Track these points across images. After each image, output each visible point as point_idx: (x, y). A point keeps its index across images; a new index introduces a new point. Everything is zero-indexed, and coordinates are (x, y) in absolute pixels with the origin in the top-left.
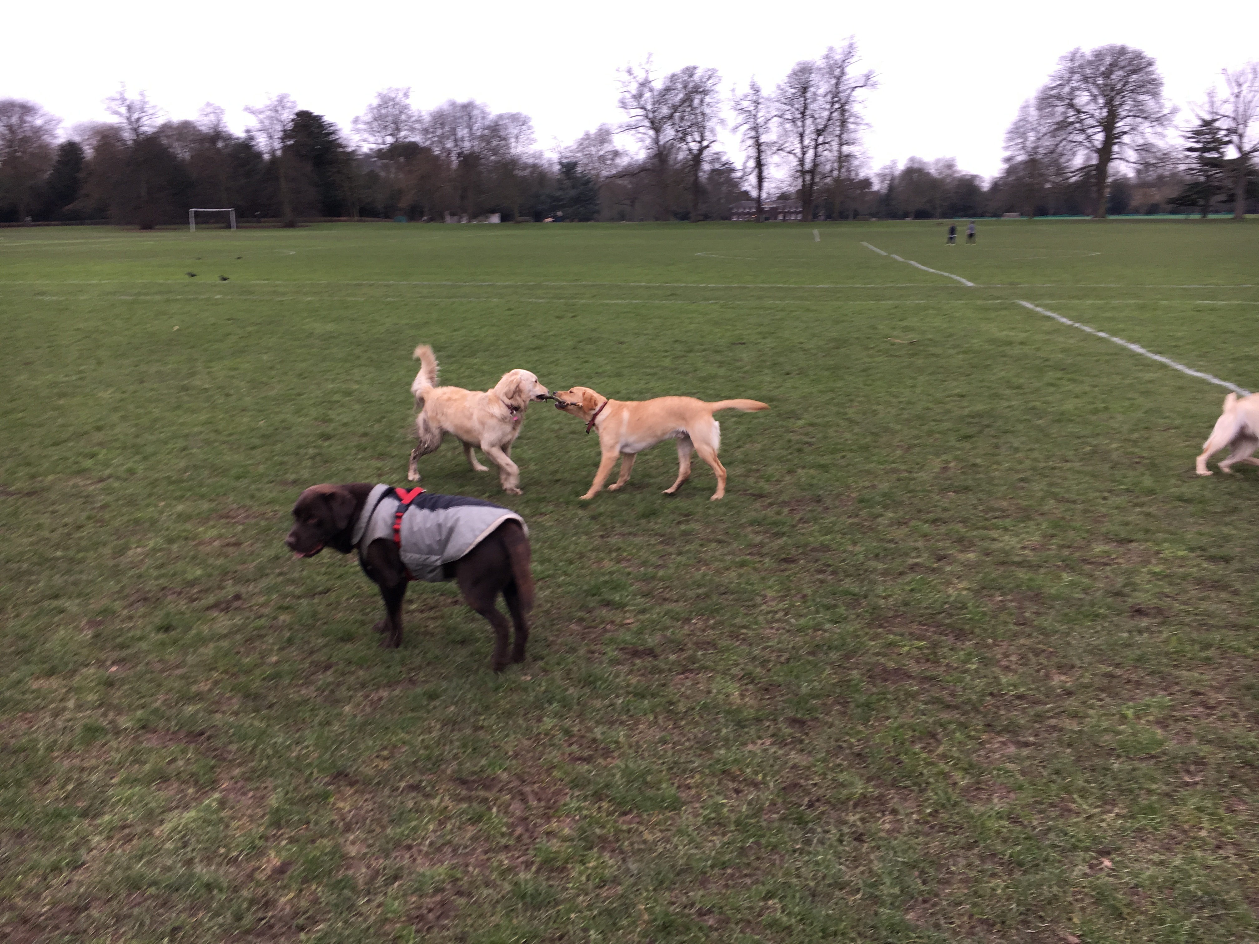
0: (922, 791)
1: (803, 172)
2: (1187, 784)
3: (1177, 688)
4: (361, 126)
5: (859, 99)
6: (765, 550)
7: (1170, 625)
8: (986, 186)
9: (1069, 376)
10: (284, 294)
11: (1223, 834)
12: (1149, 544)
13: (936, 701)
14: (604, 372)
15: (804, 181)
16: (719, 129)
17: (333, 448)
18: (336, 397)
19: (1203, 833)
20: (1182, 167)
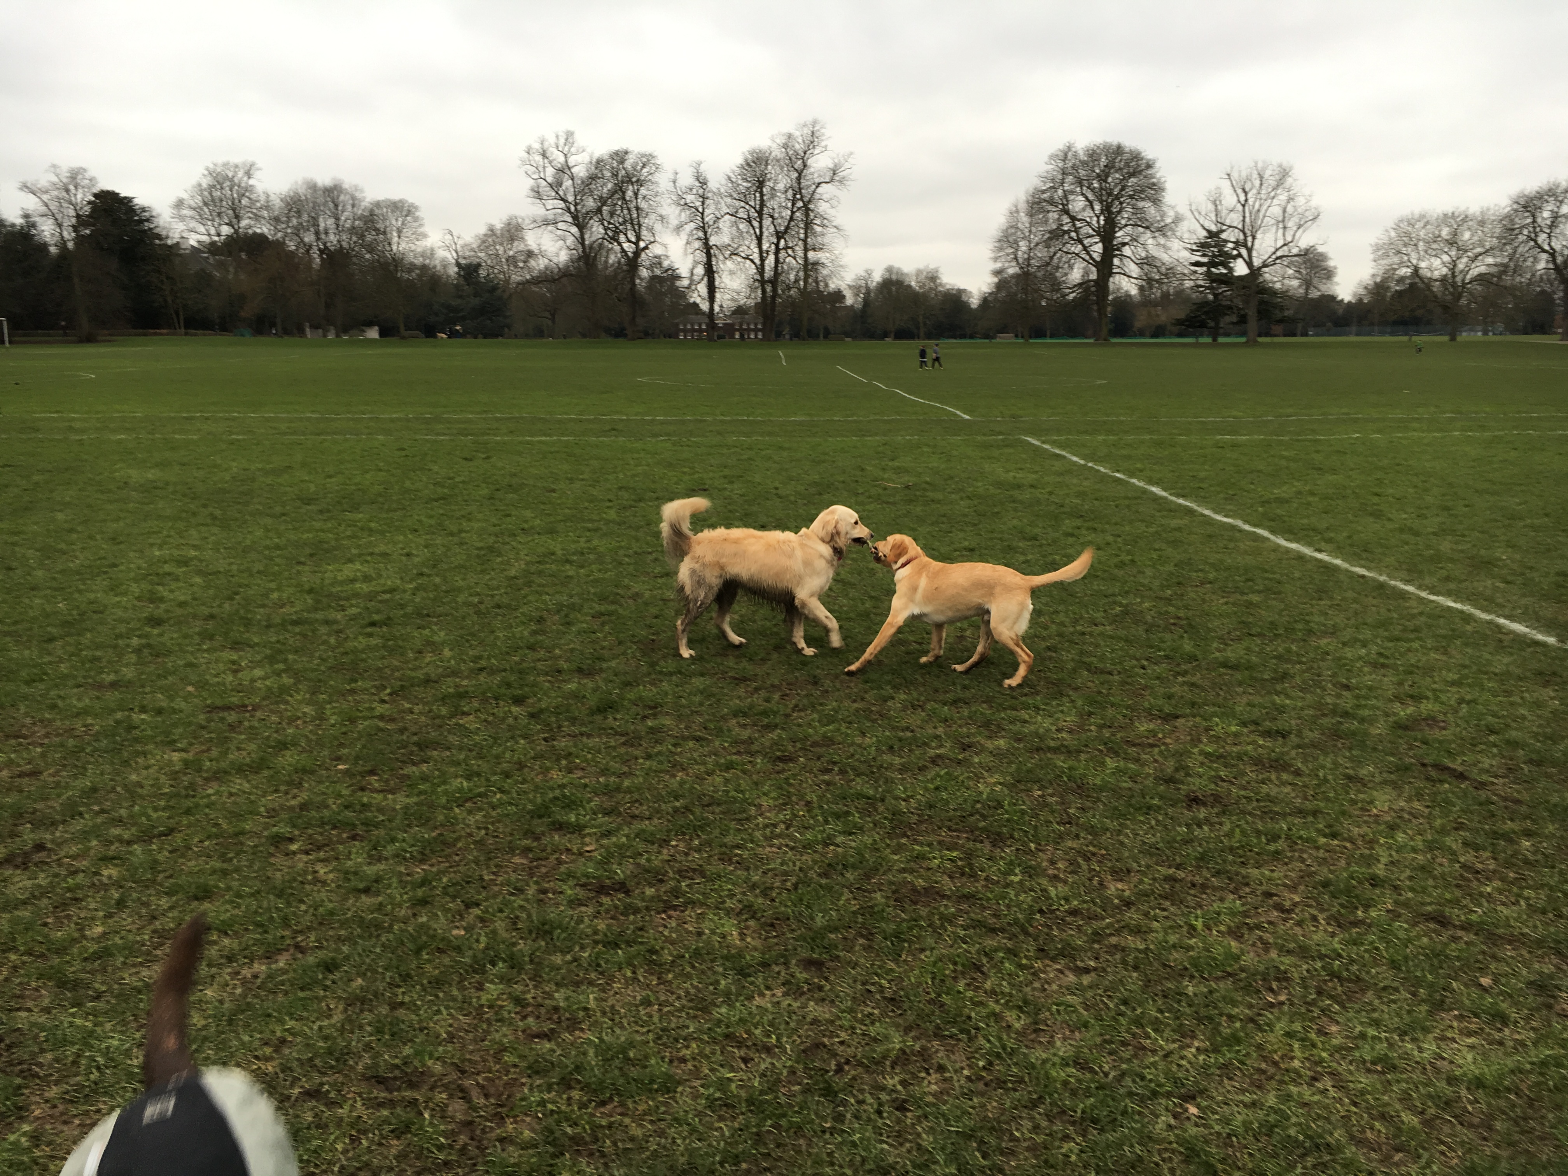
0: (970, 1039)
1: (763, 282)
2: (1272, 1005)
3: (1247, 890)
4: (186, 212)
5: (825, 197)
6: (755, 747)
7: (1231, 815)
8: (975, 302)
9: (1090, 524)
10: (83, 431)
11: (1317, 1063)
12: (1198, 719)
13: (978, 924)
14: (532, 528)
15: (764, 291)
16: (658, 227)
17: (169, 636)
18: (167, 568)
19: (1296, 1064)
20: (1188, 284)
